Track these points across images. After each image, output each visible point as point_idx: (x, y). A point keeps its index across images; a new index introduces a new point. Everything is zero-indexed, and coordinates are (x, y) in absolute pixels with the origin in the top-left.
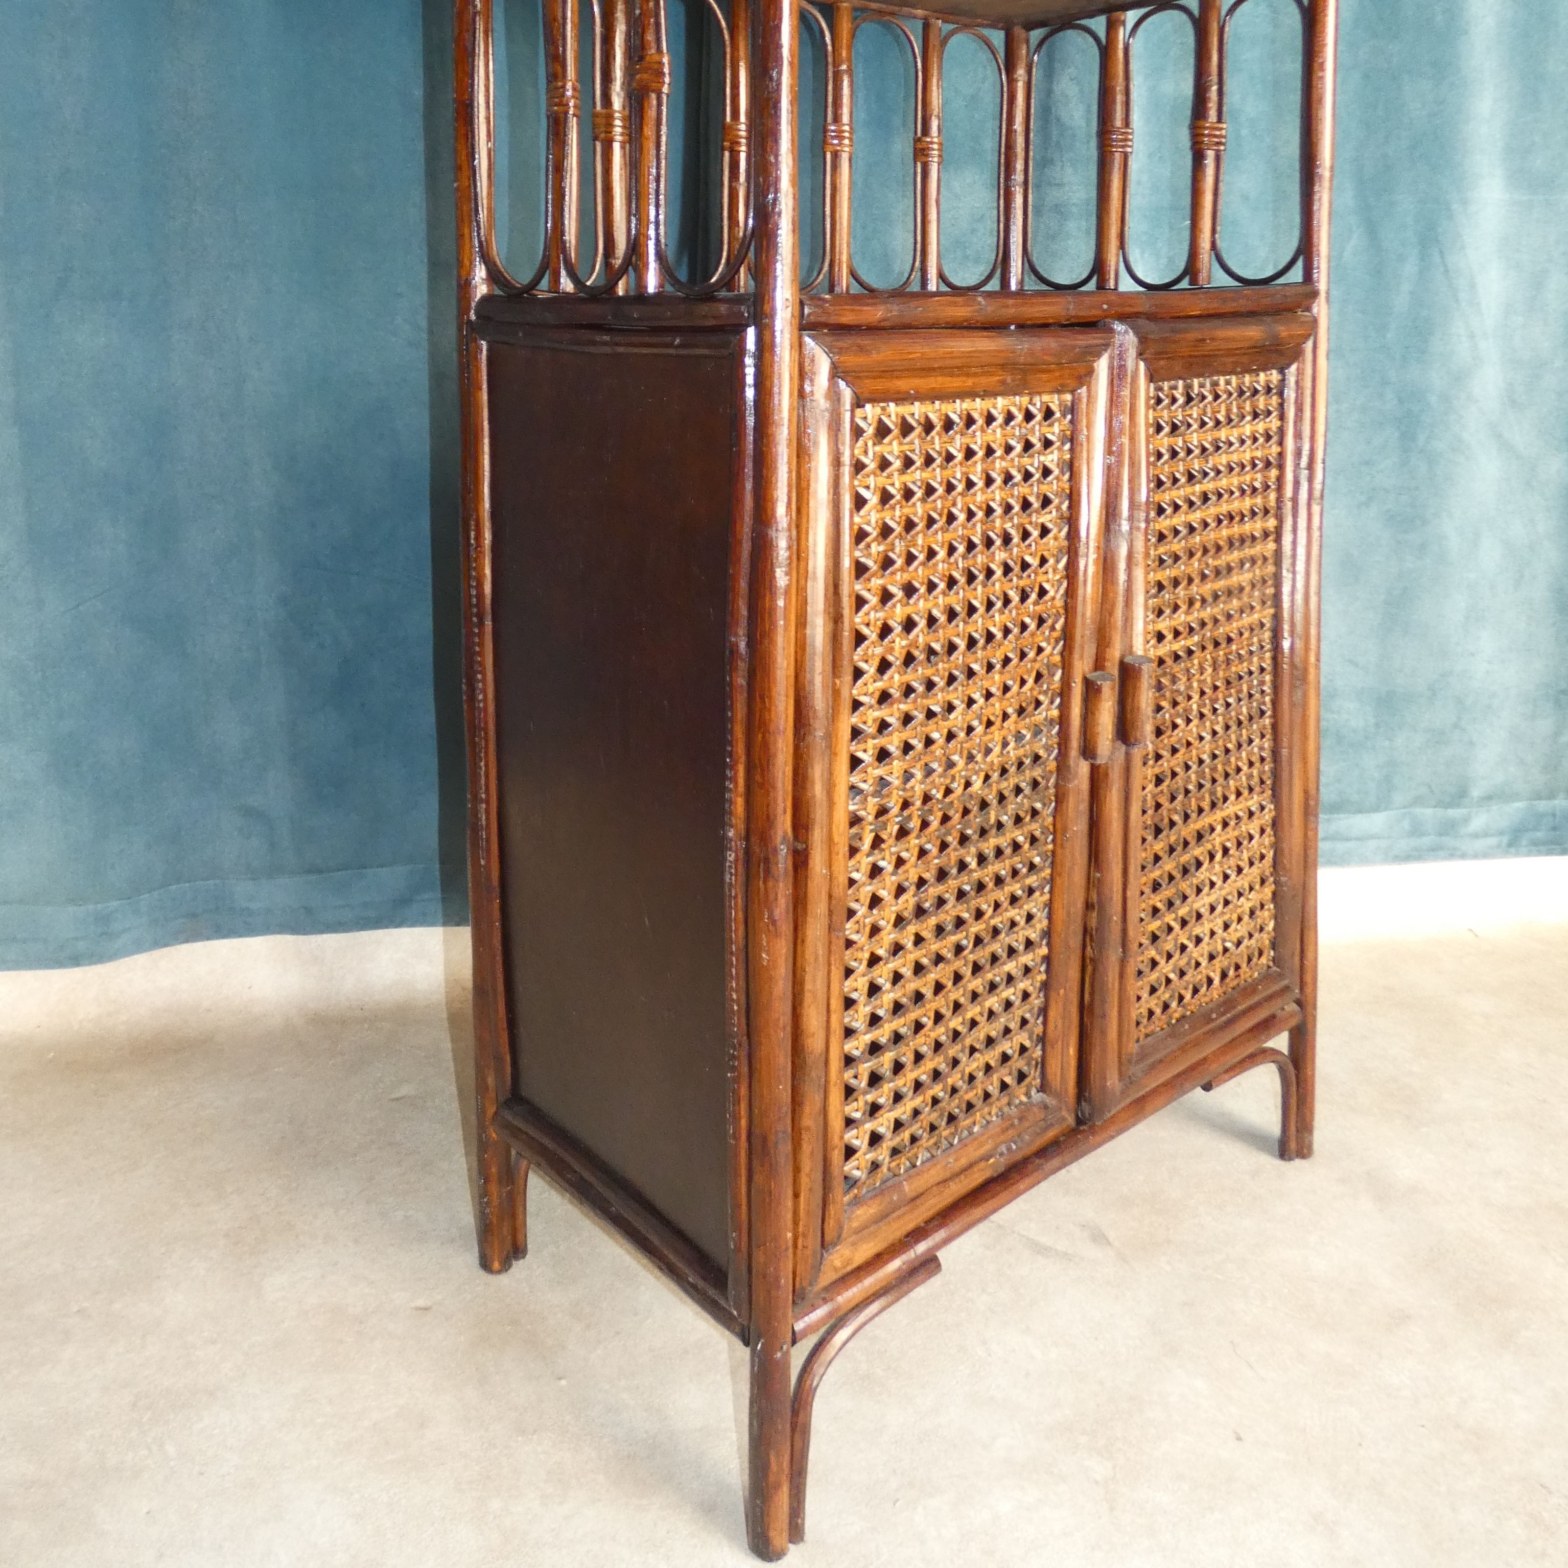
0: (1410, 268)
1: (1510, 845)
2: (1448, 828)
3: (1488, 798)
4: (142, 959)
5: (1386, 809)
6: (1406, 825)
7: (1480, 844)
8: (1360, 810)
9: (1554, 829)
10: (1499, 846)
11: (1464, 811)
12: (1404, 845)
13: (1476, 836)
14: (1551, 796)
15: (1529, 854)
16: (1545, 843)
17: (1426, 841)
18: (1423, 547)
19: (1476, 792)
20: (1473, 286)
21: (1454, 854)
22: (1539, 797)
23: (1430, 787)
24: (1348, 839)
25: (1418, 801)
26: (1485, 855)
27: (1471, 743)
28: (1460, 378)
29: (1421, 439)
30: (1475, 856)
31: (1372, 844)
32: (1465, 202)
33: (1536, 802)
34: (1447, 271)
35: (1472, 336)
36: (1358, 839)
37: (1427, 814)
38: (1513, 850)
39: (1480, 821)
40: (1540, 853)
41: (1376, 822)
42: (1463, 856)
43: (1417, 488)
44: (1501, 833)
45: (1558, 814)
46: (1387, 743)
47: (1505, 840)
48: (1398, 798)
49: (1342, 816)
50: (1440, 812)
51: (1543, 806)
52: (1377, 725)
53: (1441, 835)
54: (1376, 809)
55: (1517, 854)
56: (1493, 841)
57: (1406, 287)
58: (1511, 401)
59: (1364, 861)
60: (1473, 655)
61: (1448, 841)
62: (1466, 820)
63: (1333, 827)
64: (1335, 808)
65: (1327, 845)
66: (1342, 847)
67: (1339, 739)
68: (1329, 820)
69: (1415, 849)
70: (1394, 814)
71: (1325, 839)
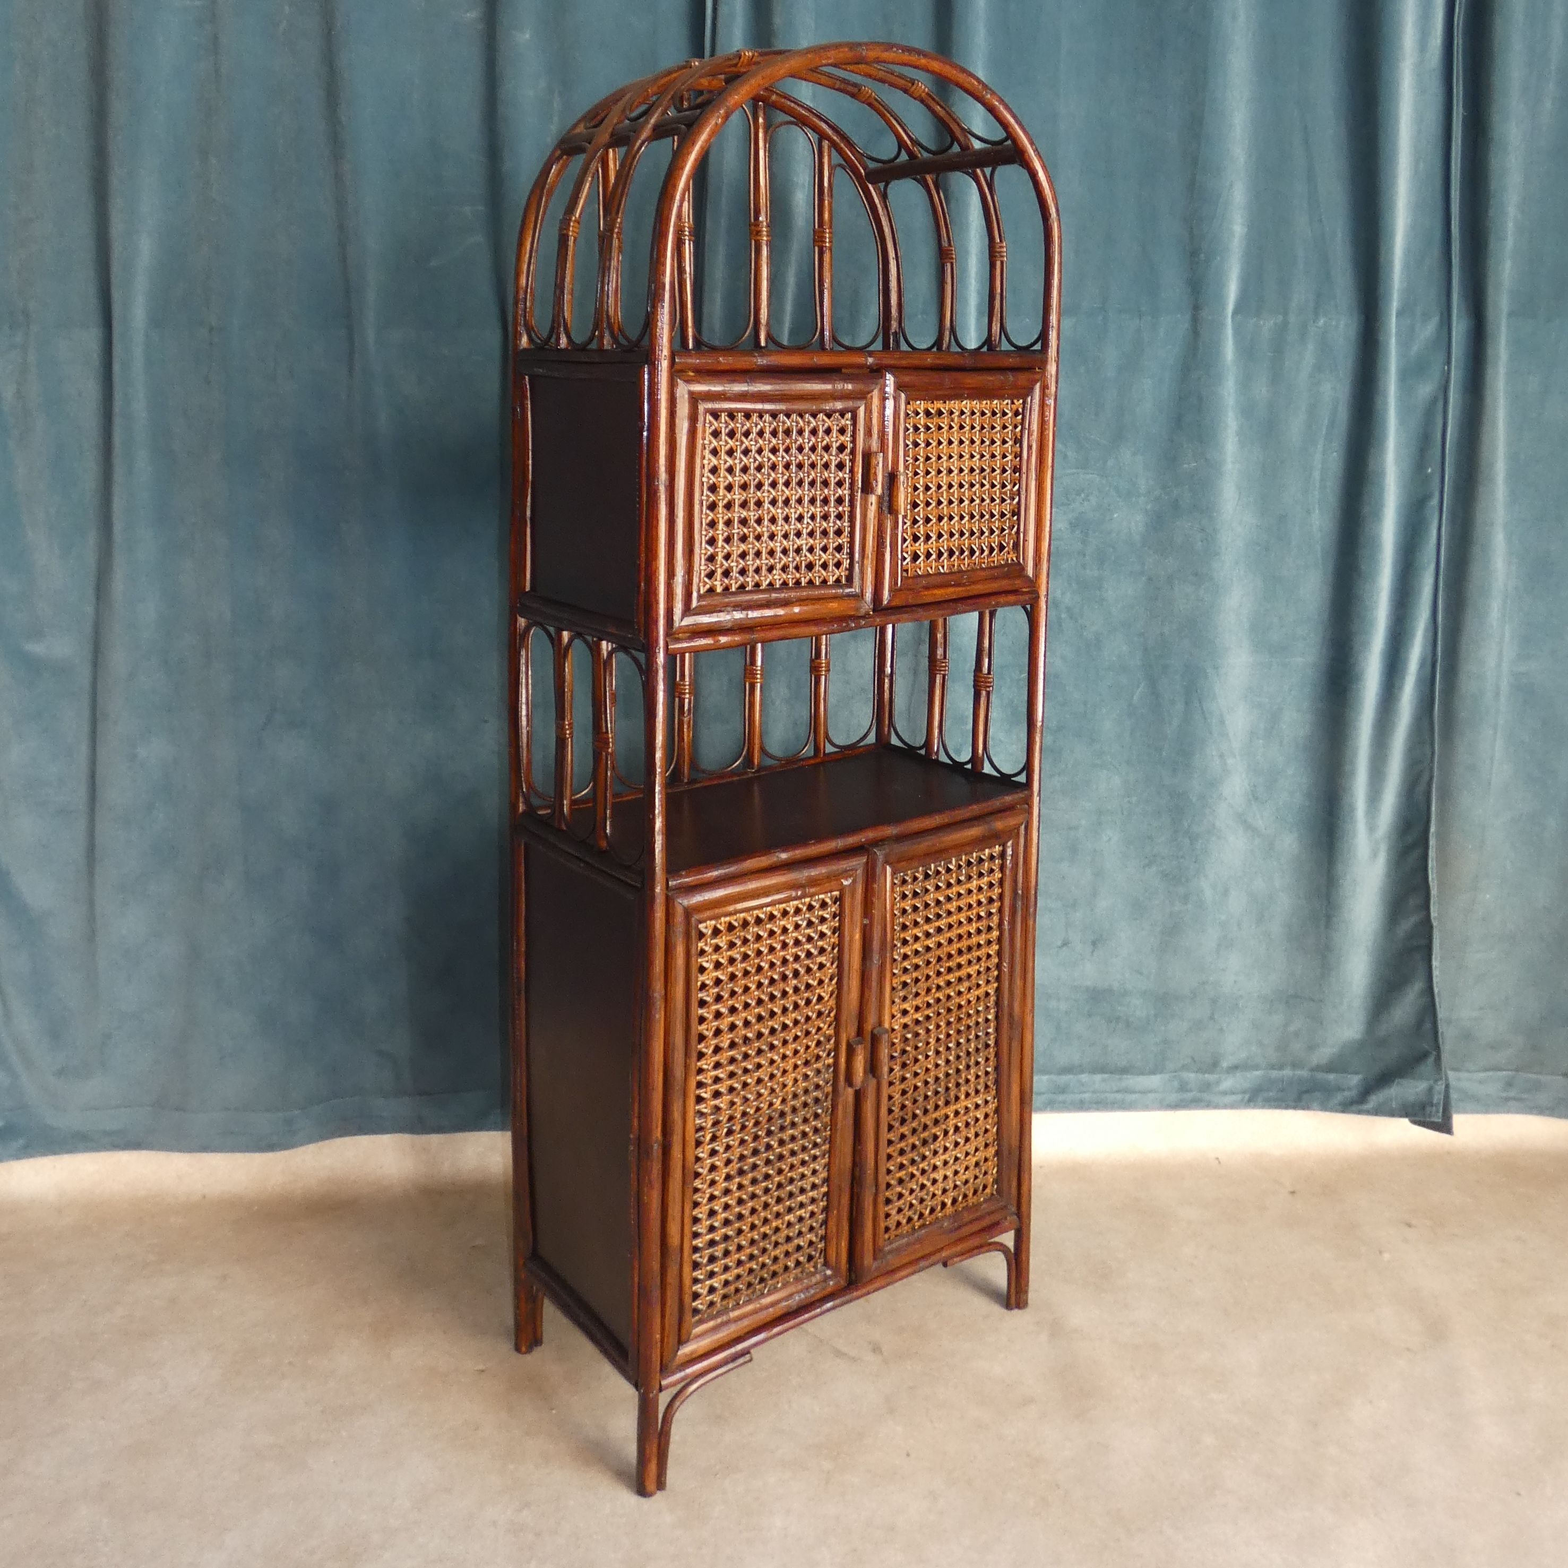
0: (1180, 706)
1: (1250, 1100)
2: (1206, 1087)
3: (1235, 1068)
4: (312, 1147)
5: (1160, 1073)
6: (1175, 1084)
7: (1228, 1099)
8: (1142, 1073)
9: (1282, 1090)
10: (1242, 1100)
11: (1216, 1076)
12: (1173, 1097)
13: (1225, 1093)
14: (1281, 1068)
15: (1263, 1107)
16: (1276, 1100)
17: (1189, 1096)
18: (1185, 899)
19: (1225, 1065)
20: (1222, 722)
21: (1209, 1105)
22: (1272, 1067)
23: (1193, 1058)
24: (1134, 1092)
25: (1185, 1068)
26: (1232, 1106)
27: (1221, 1030)
28: (1213, 784)
29: (1186, 823)
30: (1225, 1107)
31: (1151, 1096)
32: (1216, 668)
33: (1270, 1072)
34: (1203, 712)
35: (1221, 756)
36: (1140, 1092)
37: (1191, 1077)
38: (1252, 1104)
39: (1228, 1083)
40: (1270, 1107)
41: (1155, 1081)
42: (1217, 1107)
43: (1183, 857)
44: (1244, 1092)
45: (1285, 1079)
46: (1163, 1028)
47: (1247, 1096)
48: (1170, 1065)
49: (1129, 1077)
50: (1200, 1076)
51: (1275, 1074)
52: (1156, 1016)
53: (1200, 1091)
54: (1153, 1072)
55: (1255, 1107)
56: (1239, 1097)
57: (1176, 722)
58: (1254, 797)
59: (1146, 1108)
60: (1223, 970)
61: (1205, 1096)
62: (1218, 1082)
63: (1124, 1084)
64: (1125, 1071)
65: (1119, 1096)
66: (1130, 1097)
67: (1128, 1024)
68: (1120, 1079)
69: (1181, 1101)
70: (1166, 1076)
71: (1118, 1091)
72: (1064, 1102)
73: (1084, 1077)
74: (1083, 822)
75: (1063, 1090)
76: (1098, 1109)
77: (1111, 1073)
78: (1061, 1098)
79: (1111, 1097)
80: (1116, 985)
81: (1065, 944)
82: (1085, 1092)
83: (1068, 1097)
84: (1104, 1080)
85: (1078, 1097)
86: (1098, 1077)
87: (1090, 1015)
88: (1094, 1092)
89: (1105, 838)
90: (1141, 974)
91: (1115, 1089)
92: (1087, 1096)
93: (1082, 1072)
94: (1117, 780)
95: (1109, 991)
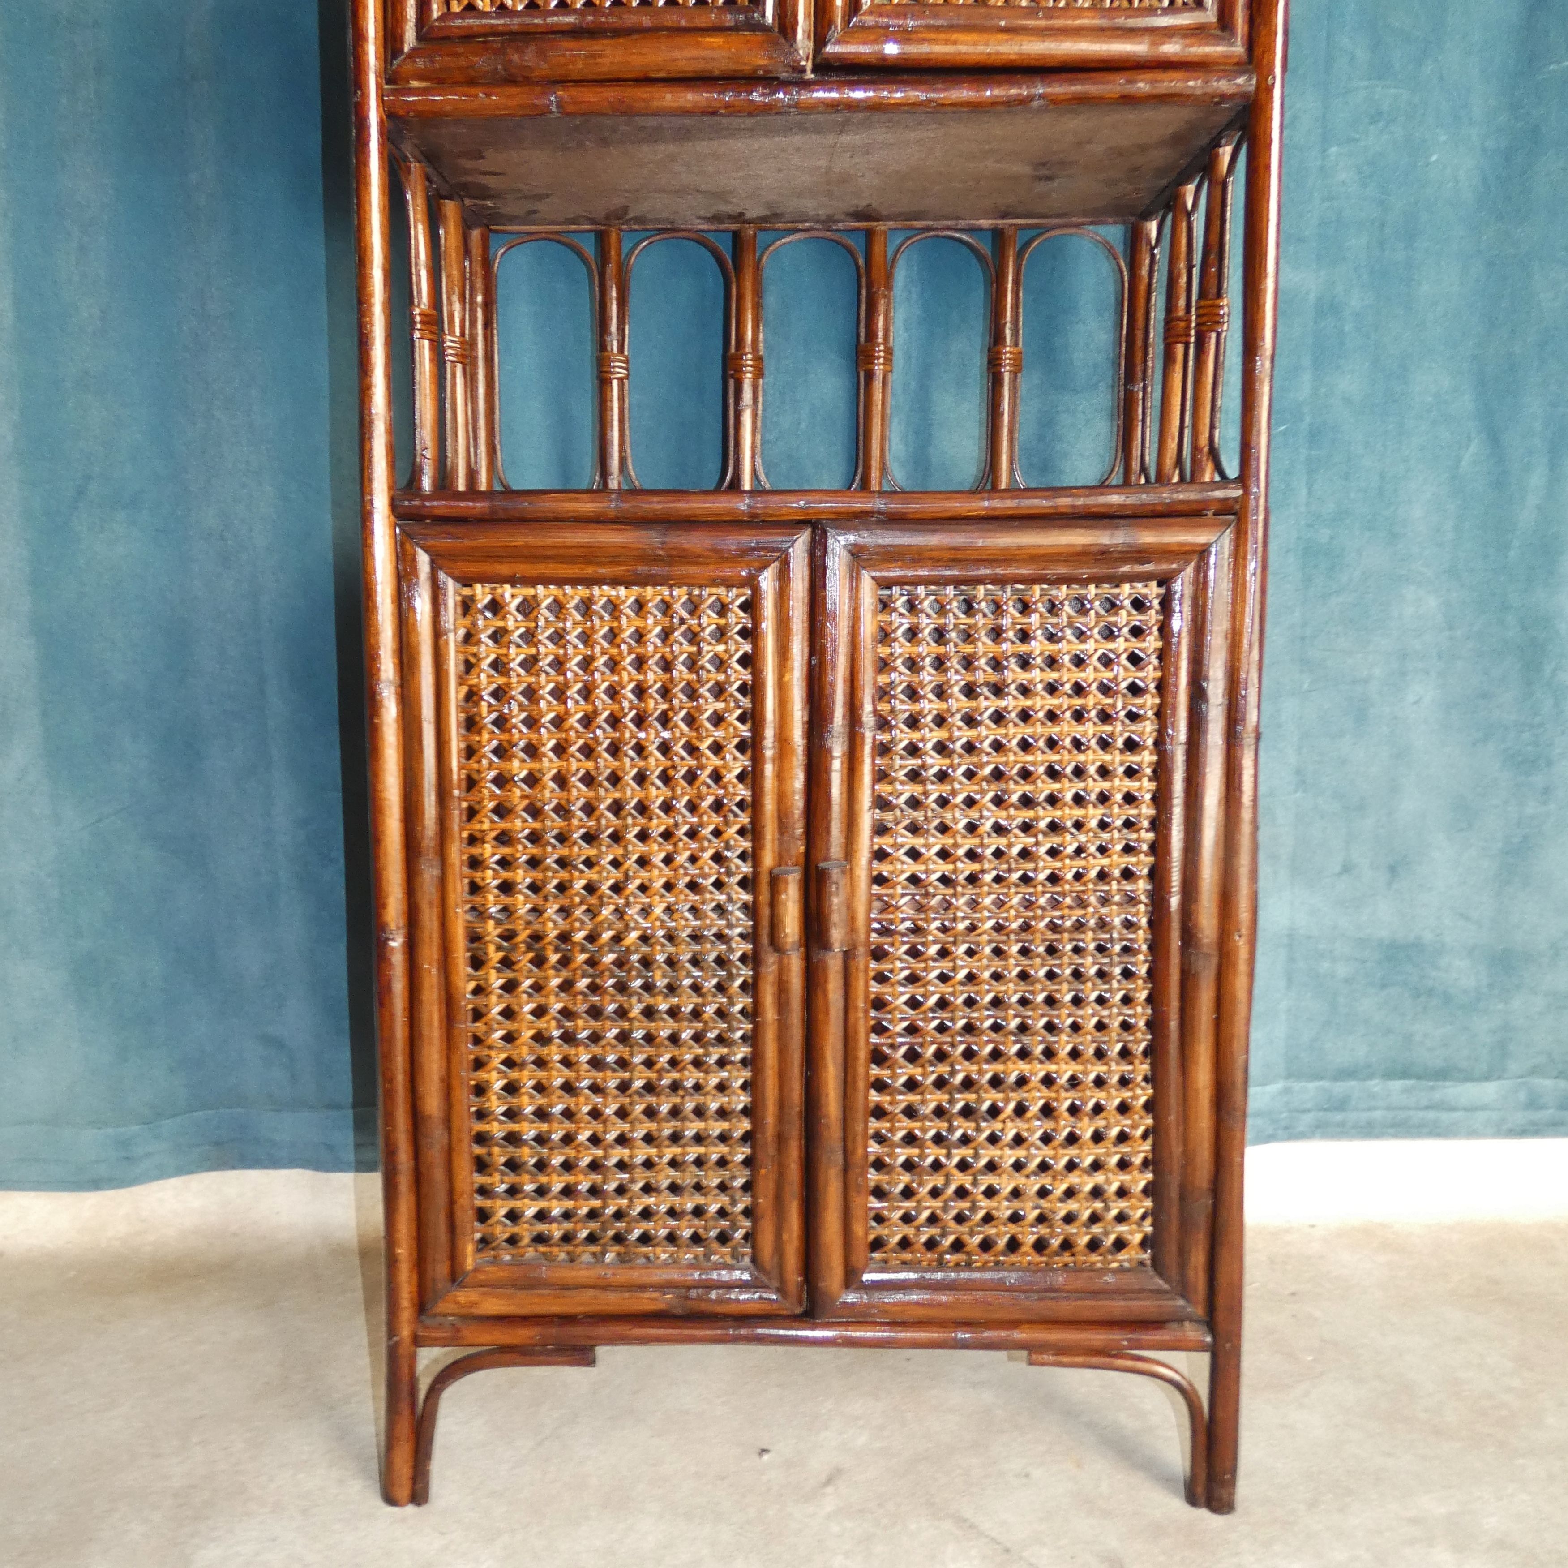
0: (1537, 479)
5: (1498, 1079)
6: (1522, 1096)
8: (1468, 1077)
12: (1520, 1118)
17: (1545, 1115)
18: (1547, 791)
23: (1550, 1056)
24: (1453, 1109)
25: (1534, 1071)
29: (1548, 669)
31: (1481, 1116)
36: (1465, 1109)
37: (1547, 1085)
41: (1489, 1091)
43: (1541, 725)
46: (1501, 1006)
48: (1513, 1067)
49: (1448, 1083)
52: (1491, 986)
53: (1562, 1109)
54: (1486, 1078)
57: (1532, 500)
59: (1473, 1134)
63: (1437, 1096)
64: (1442, 1074)
65: (1431, 1115)
66: (1445, 1117)
67: (1447, 999)
68: (1432, 1088)
69: (1533, 1123)
70: (1506, 1084)
71: (1427, 1108)
72: (1342, 1124)
73: (1375, 1085)
74: (1377, 671)
75: (1341, 1105)
76: (1396, 1136)
77: (1419, 1078)
78: (1338, 1117)
79: (1418, 1116)
80: (1428, 936)
81: (1347, 869)
82: (1375, 1108)
83: (1352, 1116)
84: (1406, 1091)
85: (1364, 1116)
86: (1397, 1085)
87: (1384, 986)
88: (1388, 1108)
89: (1411, 698)
90: (1467, 919)
91: (1424, 1102)
92: (1378, 1114)
93: (1371, 1076)
94: (1432, 603)
95: (1417, 946)
